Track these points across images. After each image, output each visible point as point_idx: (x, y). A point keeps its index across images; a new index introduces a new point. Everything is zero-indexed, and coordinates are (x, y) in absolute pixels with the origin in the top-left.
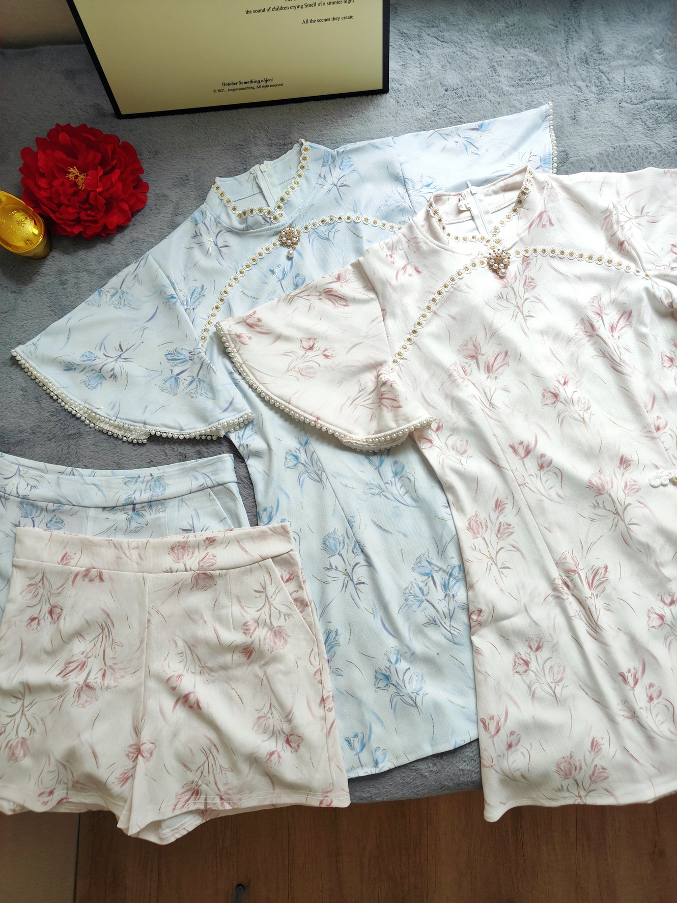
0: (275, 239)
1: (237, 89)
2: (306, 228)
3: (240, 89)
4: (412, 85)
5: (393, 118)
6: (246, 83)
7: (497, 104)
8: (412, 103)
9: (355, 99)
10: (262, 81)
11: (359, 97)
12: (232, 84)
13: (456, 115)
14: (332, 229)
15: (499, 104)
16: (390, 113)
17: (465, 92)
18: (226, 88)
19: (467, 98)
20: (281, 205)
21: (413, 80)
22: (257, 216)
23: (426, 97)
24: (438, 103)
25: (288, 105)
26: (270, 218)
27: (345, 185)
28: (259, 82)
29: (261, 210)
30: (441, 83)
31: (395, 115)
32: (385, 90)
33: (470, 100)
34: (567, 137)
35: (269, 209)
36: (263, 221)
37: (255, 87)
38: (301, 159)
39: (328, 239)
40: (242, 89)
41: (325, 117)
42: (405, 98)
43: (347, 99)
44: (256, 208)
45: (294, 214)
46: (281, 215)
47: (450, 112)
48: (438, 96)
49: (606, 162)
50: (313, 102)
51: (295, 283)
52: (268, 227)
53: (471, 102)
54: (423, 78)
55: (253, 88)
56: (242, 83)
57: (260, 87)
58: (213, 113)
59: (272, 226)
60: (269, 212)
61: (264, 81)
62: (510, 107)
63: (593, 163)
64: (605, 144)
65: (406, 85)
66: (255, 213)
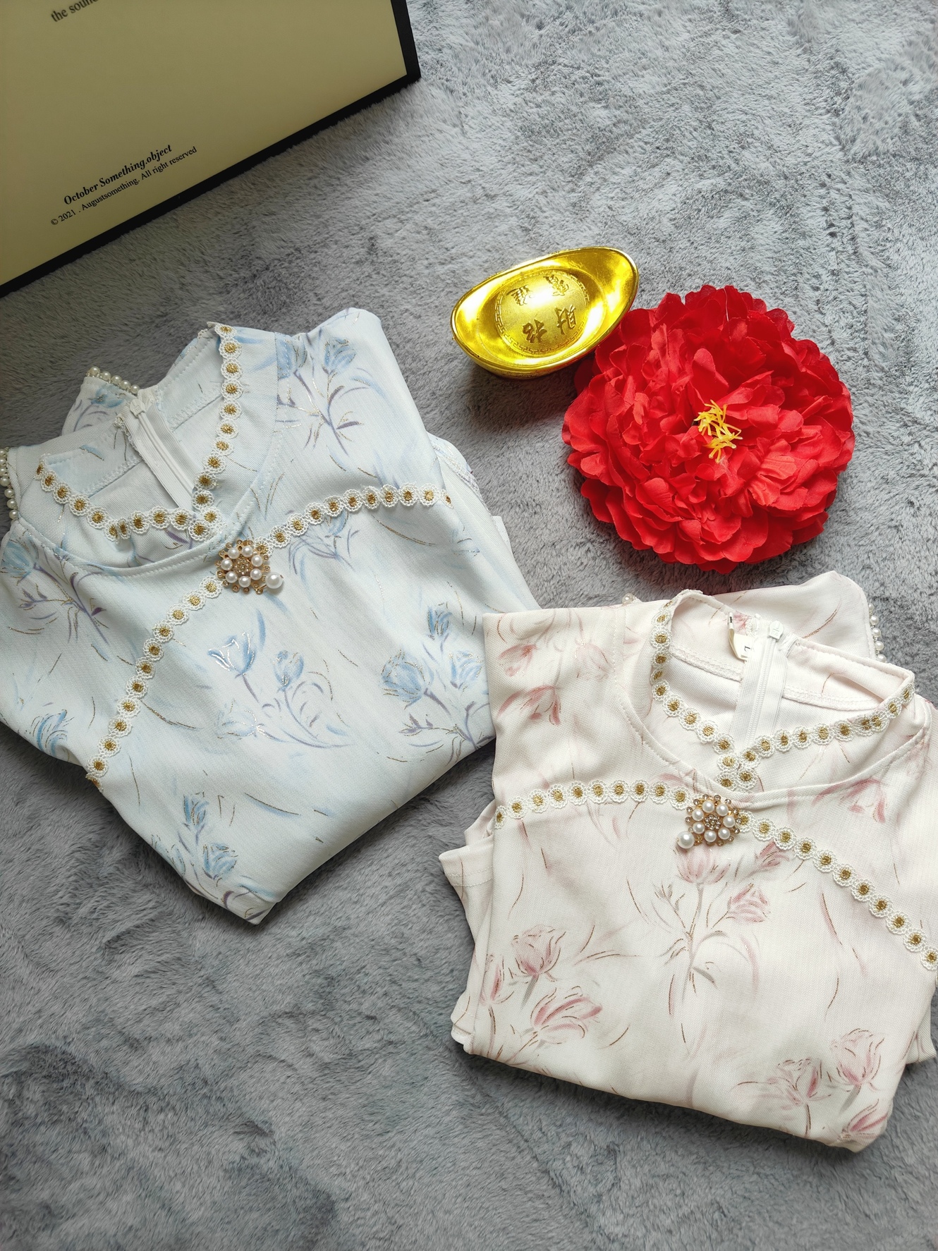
0: (210, 577)
1: (102, 198)
2: (280, 537)
3: (107, 196)
4: (464, 43)
5: (457, 129)
6: (114, 177)
7: (656, 18)
8: (483, 81)
9: (359, 117)
10: (149, 160)
11: (364, 111)
12: (86, 191)
13: (582, 73)
14: (339, 530)
15: (660, 14)
16: (445, 121)
17: (581, 16)
18: (76, 205)
19: (591, 28)
20: (206, 493)
21: (461, 31)
22: (152, 532)
23: (504, 56)
24: (535, 60)
25: (223, 186)
26: (186, 531)
27: (351, 424)
28: (142, 164)
29: (159, 517)
30: (523, 16)
31: (459, 121)
32: (413, 74)
33: (598, 29)
34: (829, 33)
35: (180, 511)
36: (170, 542)
37: (139, 178)
38: (225, 373)
39: (335, 556)
40: (113, 193)
41: (312, 182)
42: (461, 77)
43: (340, 124)
44: (147, 514)
45: (243, 505)
46: (212, 517)
47: (566, 71)
48: (528, 45)
49: (928, 57)
50: (271, 160)
51: (280, 673)
52: (185, 552)
53: (603, 31)
54: (480, 18)
55: (135, 182)
56: (108, 181)
57: (149, 174)
58: (69, 266)
59: (194, 549)
60: (182, 519)
61: (153, 157)
62: (686, 12)
63: (903, 69)
64: (911, 19)
65: (451, 48)
66: (146, 525)
